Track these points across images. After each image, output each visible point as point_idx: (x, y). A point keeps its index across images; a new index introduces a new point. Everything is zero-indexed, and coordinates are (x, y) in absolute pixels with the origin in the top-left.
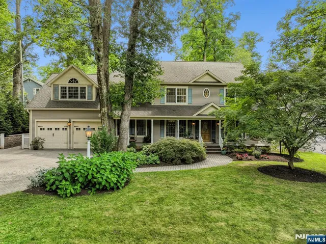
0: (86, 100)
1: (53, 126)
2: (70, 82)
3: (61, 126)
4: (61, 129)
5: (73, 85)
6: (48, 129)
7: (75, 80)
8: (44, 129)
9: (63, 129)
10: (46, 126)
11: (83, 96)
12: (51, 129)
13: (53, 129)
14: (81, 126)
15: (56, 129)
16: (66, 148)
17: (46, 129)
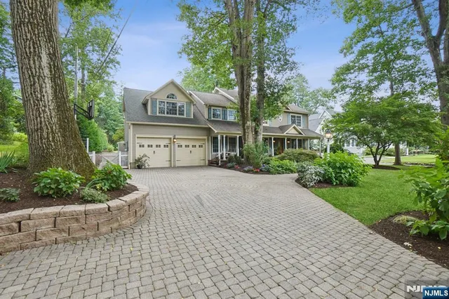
0: (185, 117)
1: (154, 143)
2: (168, 97)
3: (163, 143)
4: (162, 146)
5: (171, 100)
6: (149, 146)
7: (173, 95)
8: (143, 146)
9: (165, 146)
10: (146, 143)
11: (181, 113)
12: (152, 146)
13: (154, 146)
14: (184, 143)
15: (157, 146)
16: (167, 166)
17: (146, 146)
